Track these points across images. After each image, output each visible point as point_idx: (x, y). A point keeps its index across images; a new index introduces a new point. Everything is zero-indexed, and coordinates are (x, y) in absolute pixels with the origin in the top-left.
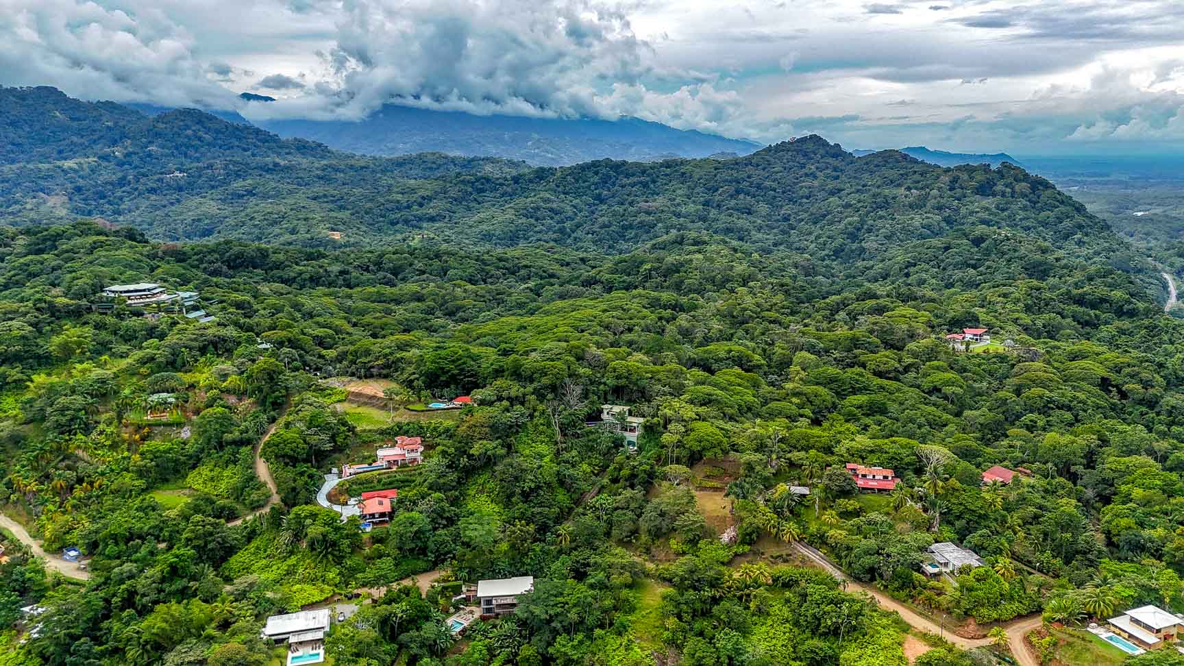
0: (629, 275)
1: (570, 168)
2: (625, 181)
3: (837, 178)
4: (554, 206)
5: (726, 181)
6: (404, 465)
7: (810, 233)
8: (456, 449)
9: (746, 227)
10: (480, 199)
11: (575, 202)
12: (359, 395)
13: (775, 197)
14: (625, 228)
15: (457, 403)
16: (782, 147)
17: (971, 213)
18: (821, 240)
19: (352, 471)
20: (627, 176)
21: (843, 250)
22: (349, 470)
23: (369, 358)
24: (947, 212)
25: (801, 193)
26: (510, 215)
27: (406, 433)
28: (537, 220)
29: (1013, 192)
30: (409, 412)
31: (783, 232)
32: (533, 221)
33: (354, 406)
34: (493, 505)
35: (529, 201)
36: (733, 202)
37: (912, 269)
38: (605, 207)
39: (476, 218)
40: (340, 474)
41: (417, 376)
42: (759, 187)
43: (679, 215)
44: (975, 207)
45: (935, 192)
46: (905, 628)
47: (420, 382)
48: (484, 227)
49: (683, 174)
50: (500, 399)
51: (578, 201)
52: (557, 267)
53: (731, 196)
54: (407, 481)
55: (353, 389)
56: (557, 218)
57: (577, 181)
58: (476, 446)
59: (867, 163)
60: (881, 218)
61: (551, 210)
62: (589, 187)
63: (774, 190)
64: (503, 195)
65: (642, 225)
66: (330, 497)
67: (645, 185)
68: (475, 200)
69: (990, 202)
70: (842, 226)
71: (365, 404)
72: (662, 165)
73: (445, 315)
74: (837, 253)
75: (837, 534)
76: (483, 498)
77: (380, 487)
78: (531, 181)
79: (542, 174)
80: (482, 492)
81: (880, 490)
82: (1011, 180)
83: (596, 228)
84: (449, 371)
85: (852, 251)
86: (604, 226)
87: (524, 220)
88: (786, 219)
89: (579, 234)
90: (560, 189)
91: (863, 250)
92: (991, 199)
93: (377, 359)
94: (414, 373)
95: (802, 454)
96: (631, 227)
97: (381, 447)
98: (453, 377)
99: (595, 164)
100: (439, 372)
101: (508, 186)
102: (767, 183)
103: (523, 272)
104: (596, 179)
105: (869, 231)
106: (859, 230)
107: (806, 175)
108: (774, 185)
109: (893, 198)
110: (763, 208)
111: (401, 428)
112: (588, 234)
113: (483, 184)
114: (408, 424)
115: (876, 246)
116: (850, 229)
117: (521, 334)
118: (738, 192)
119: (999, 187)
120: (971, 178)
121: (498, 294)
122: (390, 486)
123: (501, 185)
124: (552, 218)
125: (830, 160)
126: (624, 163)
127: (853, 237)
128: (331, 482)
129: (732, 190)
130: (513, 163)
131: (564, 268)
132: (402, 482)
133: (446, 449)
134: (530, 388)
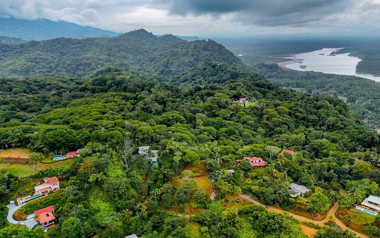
0: (101, 86)
1: (47, 41)
2: (72, 46)
3: (154, 45)
4: (43, 57)
5: (115, 46)
6: (51, 192)
7: (151, 65)
8: (80, 180)
9: (127, 64)
10: (6, 55)
11: (52, 55)
12: (9, 159)
13: (134, 52)
14: (78, 65)
15: (68, 156)
16: (131, 33)
17: (203, 57)
18: (156, 68)
19: (24, 201)
20: (73, 44)
21: (164, 71)
22: (20, 201)
23: (8, 139)
24: (195, 57)
25: (143, 50)
26: (23, 61)
27: (47, 175)
28: (37, 63)
29: (214, 49)
30: (45, 164)
31: (141, 65)
32: (35, 63)
33: (8, 165)
34: (104, 204)
35: (32, 55)
36: (119, 54)
37: (194, 77)
38: (66, 57)
39: (6, 63)
40: (16, 204)
41: (43, 146)
42: (127, 48)
43: (100, 60)
44: (204, 54)
45: (190, 49)
46: (297, 222)
47: (46, 149)
48: (11, 67)
49: (96, 43)
50: (94, 152)
51: (53, 55)
52: (62, 83)
53: (117, 52)
54: (56, 200)
55: (4, 156)
56: (45, 62)
57: (51, 46)
58: (91, 177)
59: (162, 40)
60: (175, 59)
61: (42, 59)
62: (57, 49)
63: (133, 49)
64: (17, 53)
65: (86, 64)
66: (14, 217)
67: (81, 48)
68: (3, 55)
69: (208, 53)
70: (161, 62)
71: (14, 163)
72: (86, 40)
73: (21, 110)
74: (162, 72)
75: (255, 188)
76: (98, 201)
77: (42, 206)
78: (29, 47)
79: (34, 44)
80: (97, 198)
81: (260, 166)
82: (212, 45)
83: (66, 66)
84: (61, 141)
85: (167, 71)
86: (69, 65)
87: (30, 63)
88: (140, 60)
89: (58, 68)
90: (44, 50)
91: (171, 71)
92: (207, 52)
93: (13, 139)
94: (41, 144)
95: (226, 156)
96: (81, 64)
97: (35, 185)
98: (64, 144)
99: (58, 39)
100: (56, 142)
101: (19, 48)
102: (130, 47)
103: (48, 87)
104: (60, 45)
105: (171, 64)
106: (168, 64)
107: (143, 44)
108: (133, 48)
109: (177, 52)
110: (131, 56)
111: (43, 173)
112: (63, 68)
113: (6, 48)
114: (46, 171)
115: (175, 69)
116: (165, 64)
117: (72, 116)
118: (120, 50)
119: (209, 48)
120: (201, 45)
121: (44, 98)
122: (48, 205)
123: (15, 48)
124: (43, 62)
125: (150, 38)
126: (70, 39)
127: (166, 66)
128: (12, 209)
129: (117, 49)
130: (16, 39)
131: (64, 84)
132: (53, 201)
133: (75, 181)
134: (107, 145)
